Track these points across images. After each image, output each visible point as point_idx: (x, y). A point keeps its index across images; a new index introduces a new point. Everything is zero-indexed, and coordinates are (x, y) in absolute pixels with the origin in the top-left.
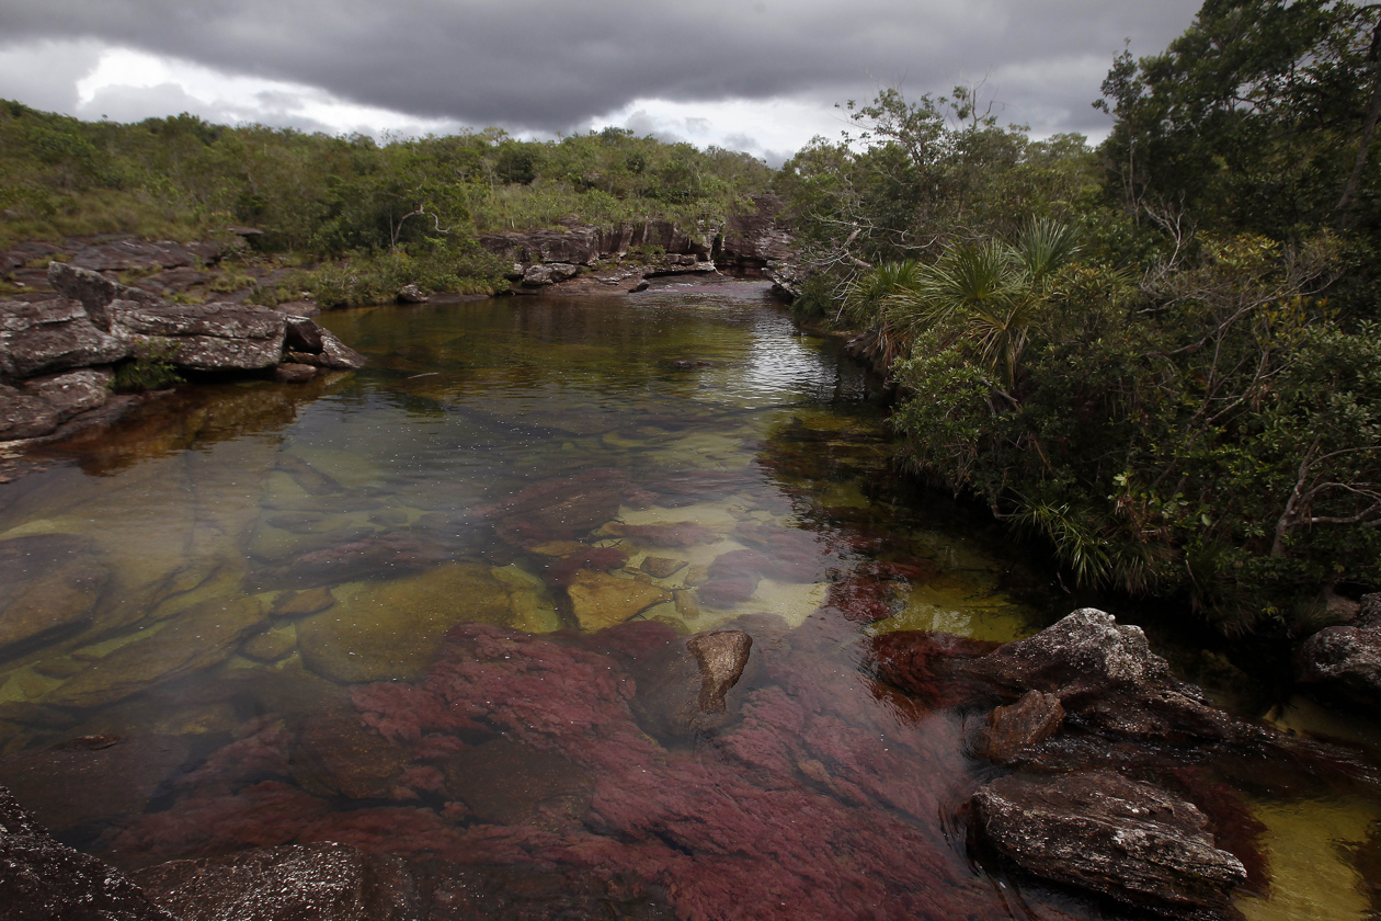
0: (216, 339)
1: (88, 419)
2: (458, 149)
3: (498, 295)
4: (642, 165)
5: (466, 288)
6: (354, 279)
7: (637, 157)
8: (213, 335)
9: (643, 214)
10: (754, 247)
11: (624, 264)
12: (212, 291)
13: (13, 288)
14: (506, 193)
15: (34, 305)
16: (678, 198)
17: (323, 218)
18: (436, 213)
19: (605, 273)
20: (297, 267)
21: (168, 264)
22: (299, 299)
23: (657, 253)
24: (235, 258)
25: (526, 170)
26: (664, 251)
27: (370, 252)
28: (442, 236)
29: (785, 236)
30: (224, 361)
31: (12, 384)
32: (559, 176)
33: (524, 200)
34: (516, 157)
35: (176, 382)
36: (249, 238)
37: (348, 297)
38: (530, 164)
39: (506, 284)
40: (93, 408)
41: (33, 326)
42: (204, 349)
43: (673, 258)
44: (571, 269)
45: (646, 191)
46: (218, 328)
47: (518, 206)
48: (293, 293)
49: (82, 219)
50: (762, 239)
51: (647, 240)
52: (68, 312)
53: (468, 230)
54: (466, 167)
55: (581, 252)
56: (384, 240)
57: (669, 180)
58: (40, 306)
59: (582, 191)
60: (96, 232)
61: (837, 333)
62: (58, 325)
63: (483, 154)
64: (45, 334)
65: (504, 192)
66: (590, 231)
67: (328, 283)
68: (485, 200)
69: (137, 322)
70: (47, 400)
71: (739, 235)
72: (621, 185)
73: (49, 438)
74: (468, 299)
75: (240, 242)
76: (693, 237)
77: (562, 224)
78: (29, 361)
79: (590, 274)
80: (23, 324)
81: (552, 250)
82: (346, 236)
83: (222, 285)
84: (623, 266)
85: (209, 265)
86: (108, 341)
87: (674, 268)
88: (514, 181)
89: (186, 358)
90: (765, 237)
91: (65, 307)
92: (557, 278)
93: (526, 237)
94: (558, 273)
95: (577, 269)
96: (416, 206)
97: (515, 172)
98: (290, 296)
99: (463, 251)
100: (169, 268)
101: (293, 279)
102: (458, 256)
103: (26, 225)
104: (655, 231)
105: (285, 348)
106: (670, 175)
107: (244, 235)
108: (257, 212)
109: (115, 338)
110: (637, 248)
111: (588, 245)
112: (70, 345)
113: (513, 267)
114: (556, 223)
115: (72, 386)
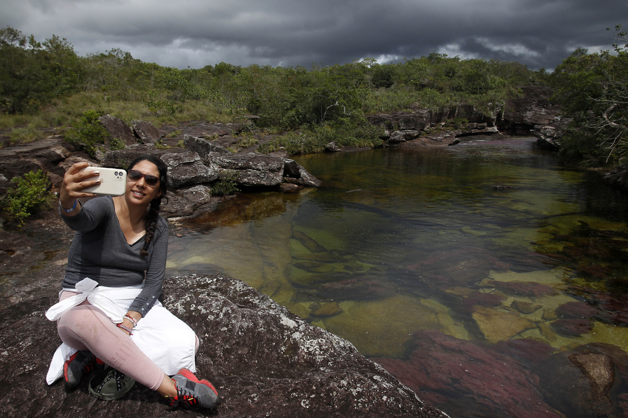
0: (255, 171)
1: (204, 208)
2: (351, 71)
3: (377, 147)
4: (454, 73)
5: (360, 144)
6: (304, 140)
7: (451, 69)
8: (254, 169)
9: (455, 101)
10: (523, 117)
11: (444, 130)
12: (240, 146)
13: (163, 147)
14: (377, 93)
15: (179, 155)
16: (475, 91)
17: (287, 110)
18: (345, 105)
19: (434, 135)
20: (275, 134)
21: (221, 134)
22: (279, 150)
23: (463, 123)
24: (248, 130)
25: (388, 80)
26: (467, 121)
27: (310, 126)
28: (347, 116)
29: (543, 110)
30: (257, 181)
31: (172, 191)
32: (406, 82)
33: (388, 96)
34: (382, 73)
35: (236, 191)
36: (255, 120)
37: (301, 149)
38: (390, 77)
39: (381, 142)
40: (205, 203)
41: (180, 164)
42: (249, 176)
43: (473, 125)
44: (416, 133)
45: (456, 88)
46: (256, 165)
47: (385, 100)
48: (276, 147)
49: (185, 114)
50: (528, 113)
51: (457, 115)
52: (193, 158)
53: (359, 113)
54: (356, 80)
55: (421, 123)
56: (318, 120)
57: (470, 81)
58: (182, 155)
59: (419, 90)
60: (190, 120)
61: (592, 169)
62: (189, 164)
63: (364, 72)
64: (185, 168)
65: (377, 92)
66: (426, 111)
67: (292, 142)
68: (366, 97)
69: (222, 163)
70: (187, 199)
71: (513, 111)
72: (441, 85)
73: (191, 217)
74: (362, 149)
75: (250, 123)
76: (485, 113)
77: (410, 108)
78: (179, 180)
79: (425, 135)
80: (176, 163)
81: (405, 122)
82: (298, 118)
83: (244, 144)
84: (443, 130)
85: (237, 134)
86: (210, 171)
87: (473, 131)
88: (381, 86)
89: (241, 180)
90: (530, 111)
91: (192, 156)
92: (408, 138)
93: (390, 116)
94: (409, 135)
95: (419, 132)
96: (334, 102)
97: (382, 81)
98: (275, 149)
99: (358, 124)
100: (221, 136)
101: (276, 140)
102: (356, 127)
103: (164, 118)
104: (462, 110)
105: (284, 175)
106: (470, 78)
107: (252, 119)
108: (257, 108)
109: (213, 170)
110: (452, 120)
111: (425, 119)
112: (195, 173)
113: (384, 132)
114: (406, 108)
115: (197, 192)
